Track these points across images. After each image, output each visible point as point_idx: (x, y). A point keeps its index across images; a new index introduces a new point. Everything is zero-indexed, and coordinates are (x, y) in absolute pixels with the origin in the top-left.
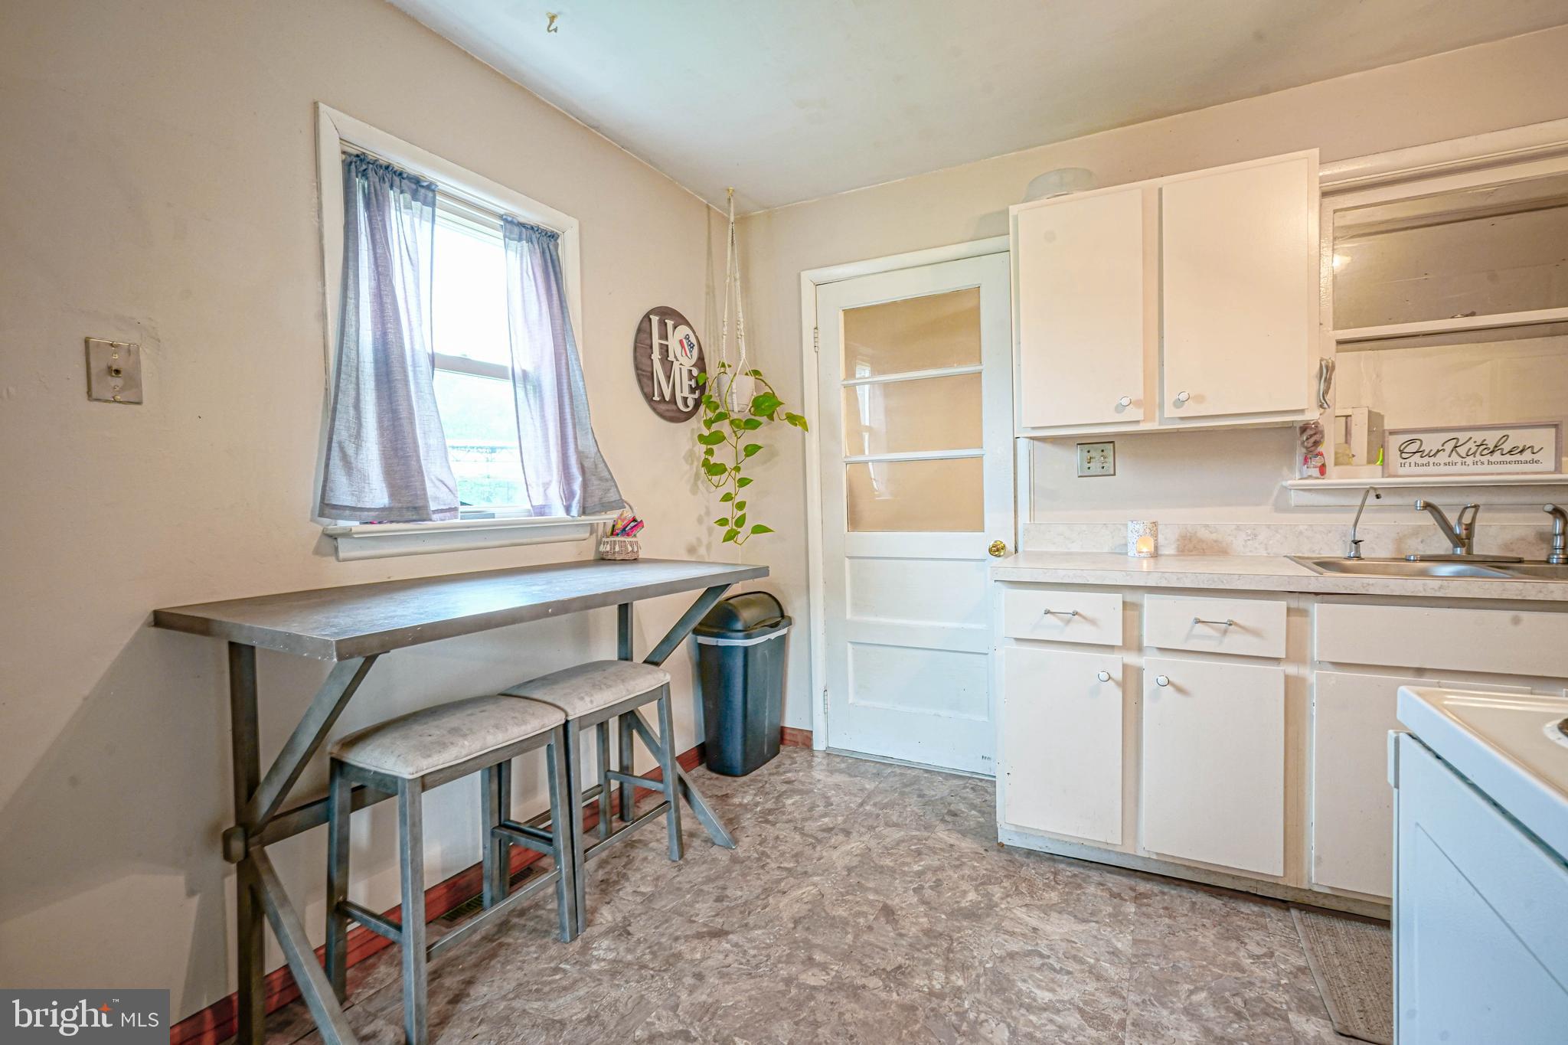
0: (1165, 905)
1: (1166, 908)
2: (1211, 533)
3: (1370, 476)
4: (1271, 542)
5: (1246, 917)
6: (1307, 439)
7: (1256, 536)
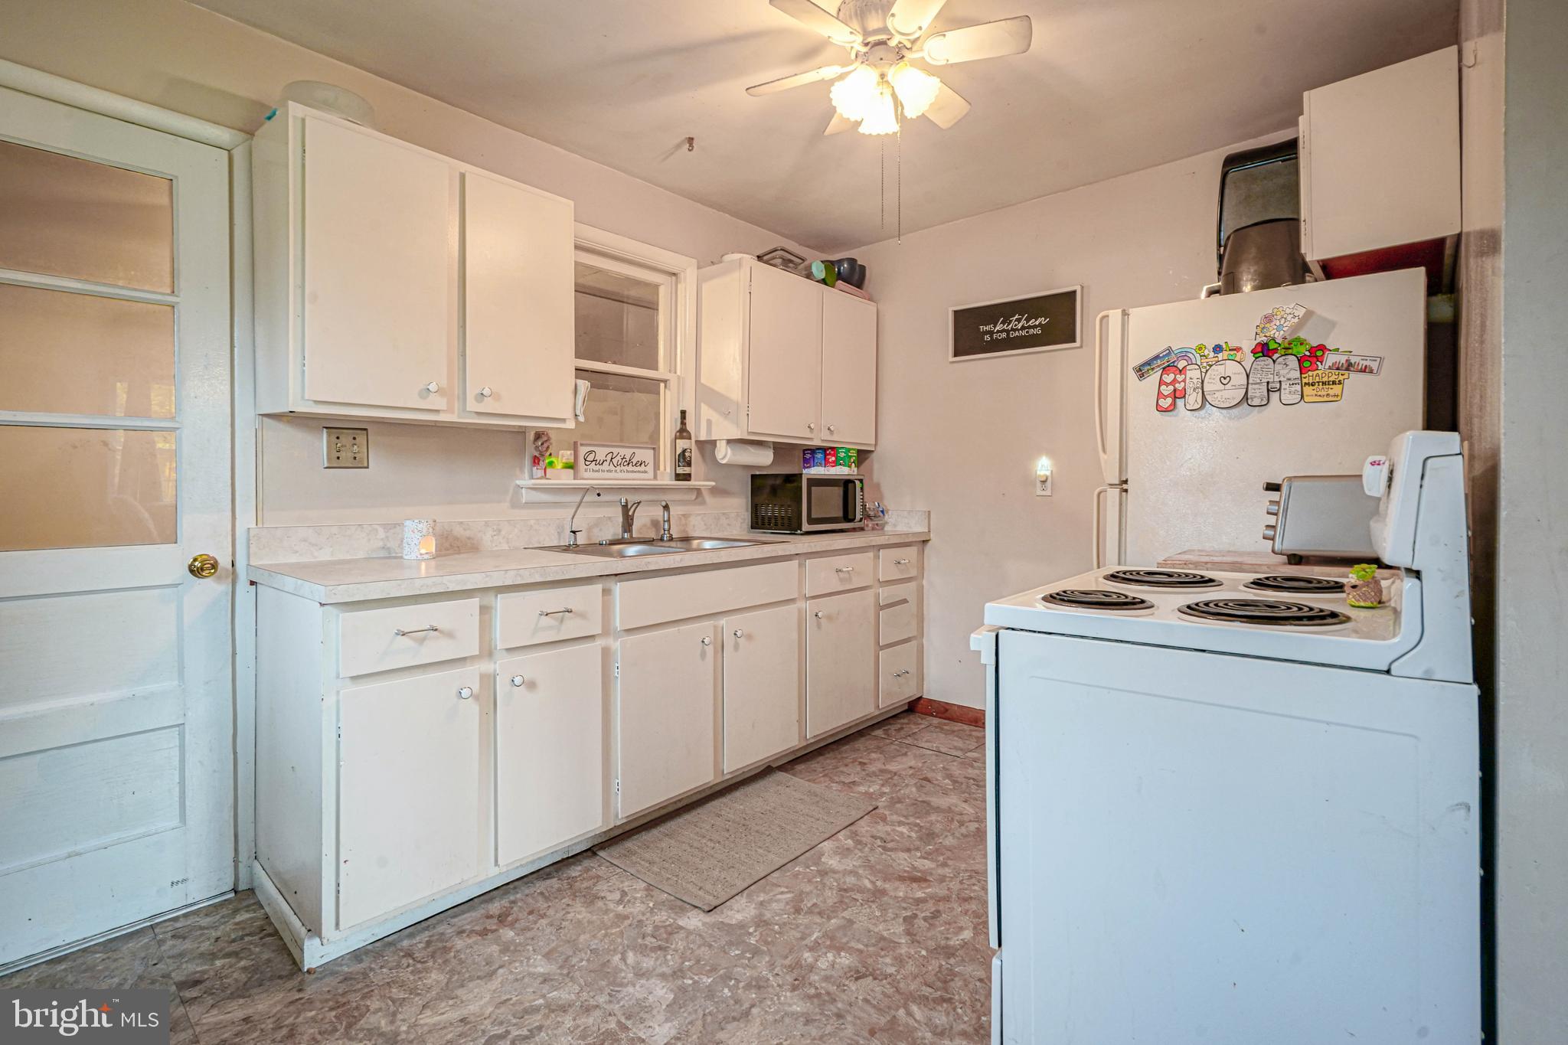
0: (528, 910)
1: (531, 913)
2: (465, 530)
3: (566, 479)
4: (511, 536)
5: (581, 878)
6: (542, 444)
7: (500, 531)
